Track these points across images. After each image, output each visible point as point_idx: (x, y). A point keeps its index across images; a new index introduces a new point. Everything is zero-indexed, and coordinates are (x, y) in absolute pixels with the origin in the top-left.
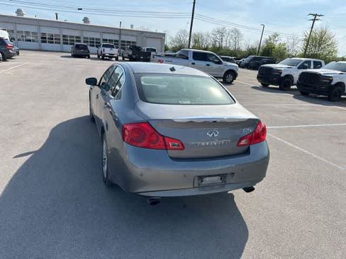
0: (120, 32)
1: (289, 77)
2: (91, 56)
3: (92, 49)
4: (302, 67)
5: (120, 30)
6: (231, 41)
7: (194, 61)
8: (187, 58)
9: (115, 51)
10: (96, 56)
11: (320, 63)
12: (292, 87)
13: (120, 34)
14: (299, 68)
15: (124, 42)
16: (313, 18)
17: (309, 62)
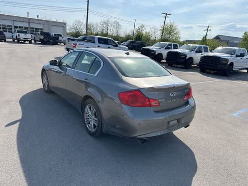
0: (29, 20)
1: (160, 55)
2: (7, 40)
3: (7, 34)
4: (167, 48)
5: (29, 19)
6: (114, 30)
7: (99, 45)
8: (94, 42)
9: (29, 36)
10: (11, 40)
11: (177, 45)
12: (162, 61)
13: (29, 22)
14: (165, 49)
15: (33, 28)
16: (165, 15)
17: (171, 45)
